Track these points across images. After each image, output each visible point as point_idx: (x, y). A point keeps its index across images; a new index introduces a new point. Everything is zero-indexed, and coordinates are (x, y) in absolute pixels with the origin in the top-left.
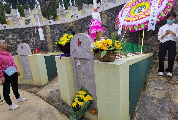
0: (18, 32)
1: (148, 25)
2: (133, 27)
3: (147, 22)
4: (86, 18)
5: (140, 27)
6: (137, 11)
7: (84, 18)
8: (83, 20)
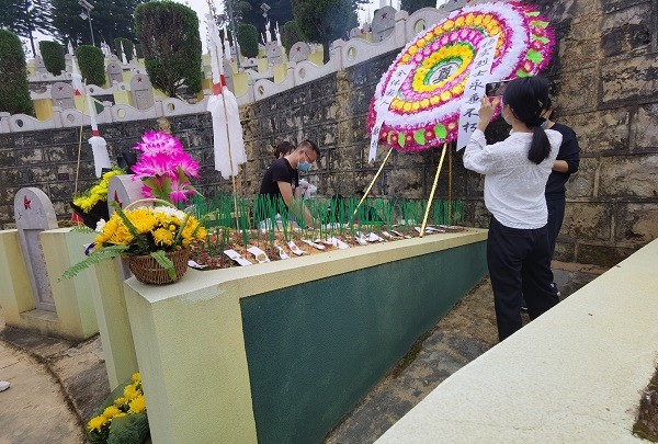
0: (64, 140)
1: (457, 128)
2: (412, 135)
3: (455, 118)
4: (287, 92)
5: (434, 136)
6: (436, 75)
7: (281, 94)
8: (280, 100)
